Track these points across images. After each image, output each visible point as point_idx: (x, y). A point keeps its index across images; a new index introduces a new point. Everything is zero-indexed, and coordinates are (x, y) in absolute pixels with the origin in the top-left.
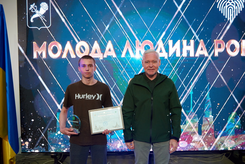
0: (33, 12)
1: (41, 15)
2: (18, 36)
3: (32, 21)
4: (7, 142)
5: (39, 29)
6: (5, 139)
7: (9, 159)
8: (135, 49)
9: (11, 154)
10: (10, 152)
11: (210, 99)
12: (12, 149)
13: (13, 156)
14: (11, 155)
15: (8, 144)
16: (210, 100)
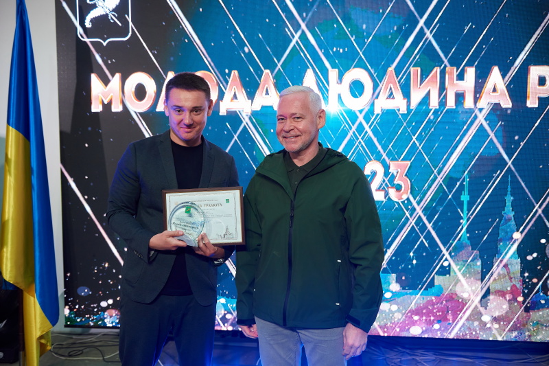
0: (90, 3)
1: (108, 12)
2: (58, 60)
3: (88, 24)
4: (32, 298)
5: (105, 44)
6: (28, 292)
7: (38, 336)
8: (327, 91)
9: (41, 324)
10: (38, 320)
11: (513, 213)
12: (43, 315)
13: (46, 330)
14: (40, 328)
15: (34, 302)
16: (514, 216)
